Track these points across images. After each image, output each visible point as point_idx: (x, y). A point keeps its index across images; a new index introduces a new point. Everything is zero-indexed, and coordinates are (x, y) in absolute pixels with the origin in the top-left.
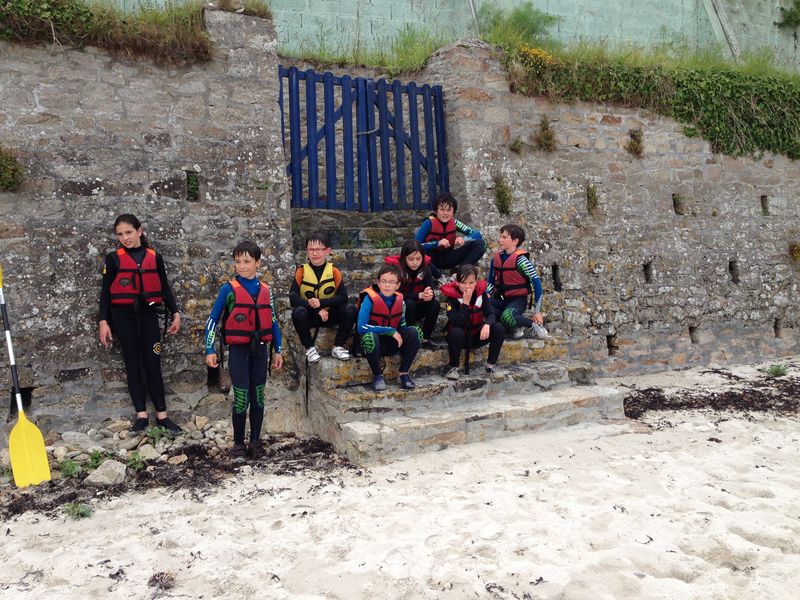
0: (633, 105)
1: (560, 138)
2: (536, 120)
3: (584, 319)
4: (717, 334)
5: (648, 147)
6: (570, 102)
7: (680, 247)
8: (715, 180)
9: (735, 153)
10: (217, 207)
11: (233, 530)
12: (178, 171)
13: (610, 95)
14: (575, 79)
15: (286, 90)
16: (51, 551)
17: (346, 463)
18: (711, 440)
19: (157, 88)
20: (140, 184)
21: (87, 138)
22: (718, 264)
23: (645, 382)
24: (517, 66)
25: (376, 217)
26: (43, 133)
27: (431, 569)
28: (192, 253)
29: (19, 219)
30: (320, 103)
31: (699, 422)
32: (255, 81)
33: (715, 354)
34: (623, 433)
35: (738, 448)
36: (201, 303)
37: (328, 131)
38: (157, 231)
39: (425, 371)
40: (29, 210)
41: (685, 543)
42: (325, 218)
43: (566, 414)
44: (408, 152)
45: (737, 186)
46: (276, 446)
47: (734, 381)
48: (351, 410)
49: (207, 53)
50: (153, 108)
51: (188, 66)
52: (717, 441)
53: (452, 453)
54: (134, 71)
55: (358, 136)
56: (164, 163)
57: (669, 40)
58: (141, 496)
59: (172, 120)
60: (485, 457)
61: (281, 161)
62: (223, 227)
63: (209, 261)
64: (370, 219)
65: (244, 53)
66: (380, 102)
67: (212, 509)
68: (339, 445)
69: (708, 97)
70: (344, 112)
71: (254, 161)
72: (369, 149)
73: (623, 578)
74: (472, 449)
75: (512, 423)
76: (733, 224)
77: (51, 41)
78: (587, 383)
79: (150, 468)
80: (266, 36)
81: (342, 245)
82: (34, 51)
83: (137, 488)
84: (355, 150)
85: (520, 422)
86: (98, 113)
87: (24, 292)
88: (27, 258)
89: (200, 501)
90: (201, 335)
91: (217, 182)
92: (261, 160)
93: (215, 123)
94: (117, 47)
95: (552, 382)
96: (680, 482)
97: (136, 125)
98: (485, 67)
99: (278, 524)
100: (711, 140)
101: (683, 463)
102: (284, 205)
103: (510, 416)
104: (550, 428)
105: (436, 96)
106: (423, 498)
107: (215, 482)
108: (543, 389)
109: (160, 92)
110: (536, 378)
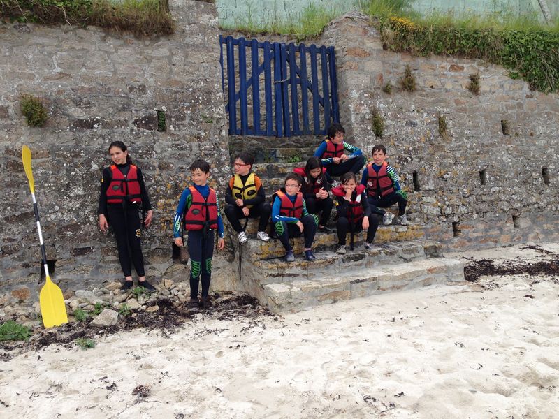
0: (472, 57)
1: (419, 82)
2: (402, 69)
3: (436, 211)
4: (533, 221)
5: (484, 86)
6: (427, 56)
7: (506, 158)
8: (532, 110)
9: (547, 90)
10: (178, 135)
11: (189, 357)
12: (151, 111)
13: (456, 50)
14: (430, 39)
15: (225, 53)
16: (67, 371)
17: (267, 312)
18: (527, 296)
19: (137, 53)
20: (126, 120)
21: (90, 89)
22: (534, 171)
23: (480, 256)
24: (388, 31)
25: (288, 141)
26: (60, 86)
27: (325, 385)
28: (161, 168)
29: (45, 146)
30: (249, 61)
31: (519, 284)
32: (203, 47)
33: (531, 235)
34: (463, 291)
35: (546, 302)
36: (167, 202)
37: (254, 81)
38: (137, 153)
39: (322, 248)
40: (52, 139)
41: (506, 369)
42: (253, 142)
43: (422, 278)
44: (310, 94)
45: (549, 114)
46: (219, 300)
47: (545, 254)
48: (270, 275)
49: (170, 28)
50: (134, 68)
51: (158, 38)
52: (531, 297)
53: (341, 305)
54: (121, 42)
55: (275, 84)
56: (141, 106)
57: (499, 9)
58: (128, 334)
59: (147, 76)
60: (364, 308)
61: (221, 103)
62: (182, 149)
63: (173, 173)
64: (284, 142)
65: (195, 27)
66: (291, 60)
67: (175, 343)
68: (263, 300)
69: (527, 50)
70: (266, 67)
71: (204, 103)
72: (283, 92)
73: (460, 393)
74: (355, 303)
75: (383, 284)
76: (545, 142)
77: (64, 22)
78: (437, 256)
79: (134, 315)
80: (211, 15)
81: (264, 160)
82: (53, 30)
83: (125, 328)
84: (273, 93)
85: (389, 284)
86: (97, 72)
87: (49, 195)
88: (51, 172)
89: (168, 337)
90: (168, 224)
91: (178, 118)
92: (207, 102)
93: (176, 77)
94: (109, 26)
95: (413, 255)
96: (503, 326)
97: (123, 80)
98: (365, 32)
99: (220, 353)
100: (530, 81)
101: (506, 313)
102: (224, 133)
103: (382, 280)
104: (411, 288)
105: (330, 54)
106: (320, 336)
107: (178, 325)
108: (406, 260)
109: (139, 56)
110: (401, 253)
